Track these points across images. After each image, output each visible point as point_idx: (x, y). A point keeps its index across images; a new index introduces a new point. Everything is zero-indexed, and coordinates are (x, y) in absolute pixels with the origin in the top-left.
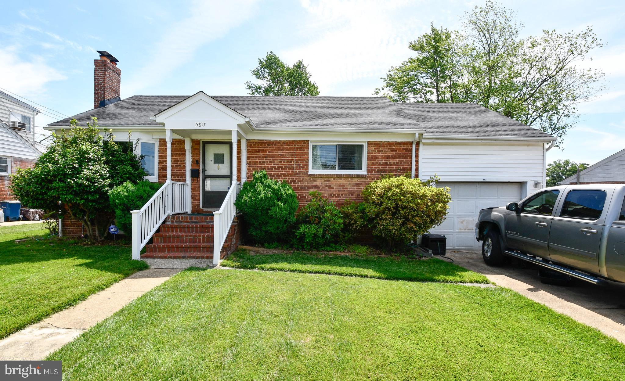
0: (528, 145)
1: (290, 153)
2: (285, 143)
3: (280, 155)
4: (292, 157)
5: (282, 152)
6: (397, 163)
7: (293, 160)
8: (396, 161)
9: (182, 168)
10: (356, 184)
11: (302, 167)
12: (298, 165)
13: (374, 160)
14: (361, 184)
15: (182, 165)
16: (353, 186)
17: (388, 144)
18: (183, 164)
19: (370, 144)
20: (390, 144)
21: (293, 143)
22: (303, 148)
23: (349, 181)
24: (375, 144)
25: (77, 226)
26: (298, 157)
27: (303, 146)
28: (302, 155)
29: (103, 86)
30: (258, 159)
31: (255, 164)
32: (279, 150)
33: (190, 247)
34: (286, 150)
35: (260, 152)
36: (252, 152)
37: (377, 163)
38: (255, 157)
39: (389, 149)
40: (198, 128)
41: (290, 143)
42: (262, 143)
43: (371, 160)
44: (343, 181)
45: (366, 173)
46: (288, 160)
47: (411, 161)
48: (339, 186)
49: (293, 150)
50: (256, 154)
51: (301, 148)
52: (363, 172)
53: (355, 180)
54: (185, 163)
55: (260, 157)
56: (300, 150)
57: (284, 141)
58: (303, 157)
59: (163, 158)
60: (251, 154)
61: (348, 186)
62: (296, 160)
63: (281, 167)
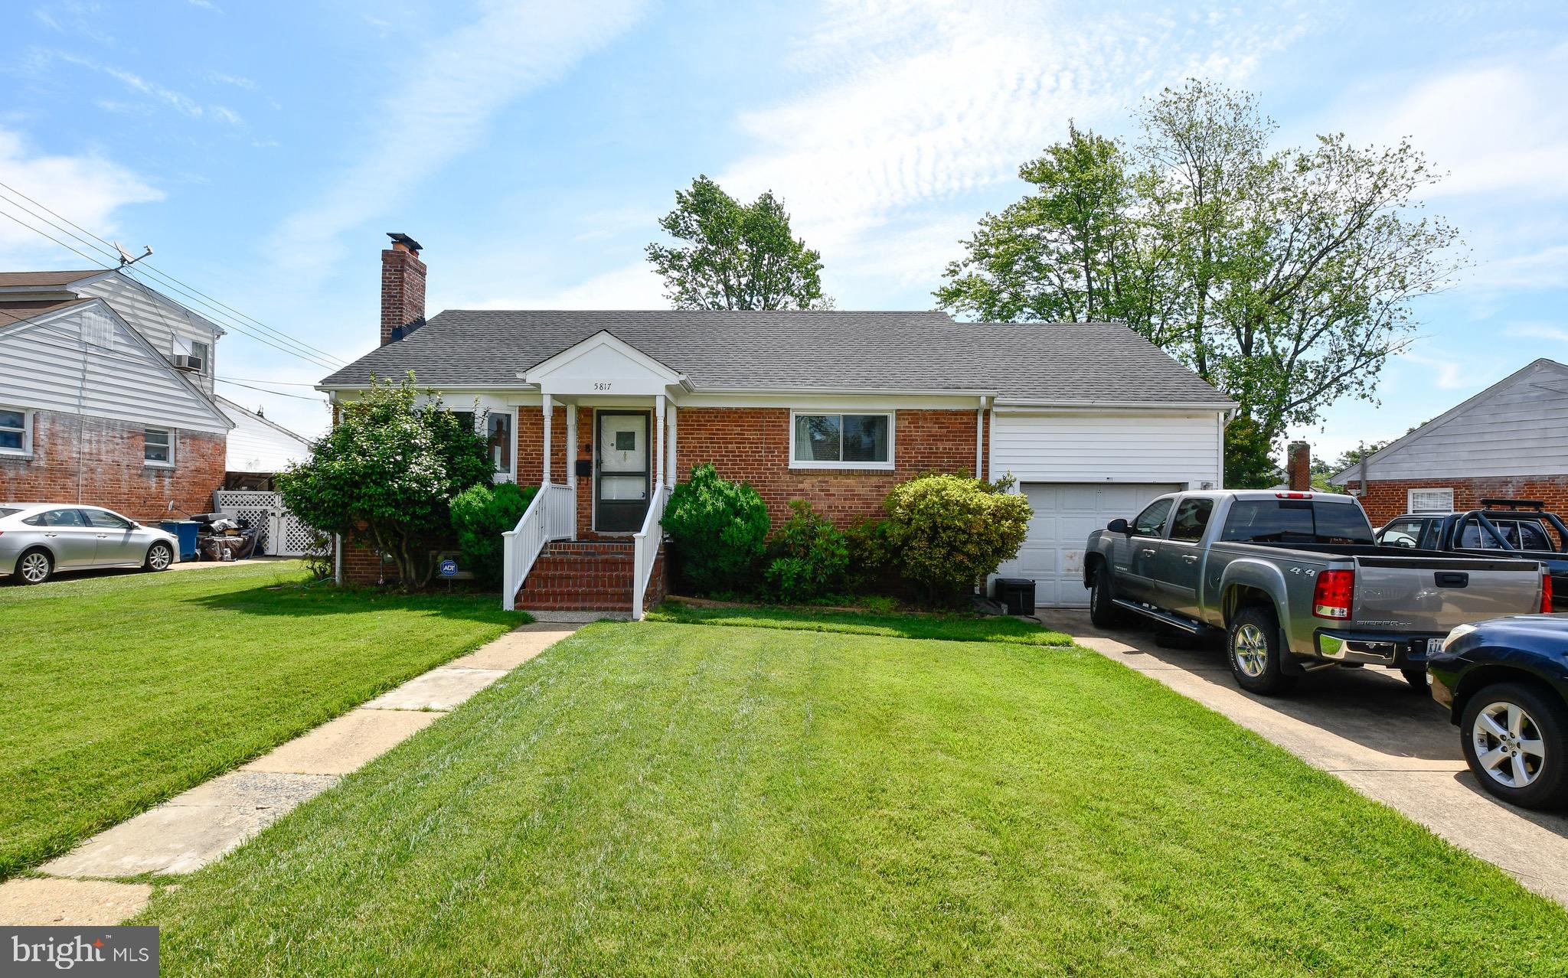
0: (1189, 417)
1: (756, 430)
2: (746, 413)
3: (738, 434)
4: (758, 439)
5: (741, 430)
6: (950, 449)
7: (761, 443)
8: (948, 445)
9: (561, 459)
10: (876, 487)
11: (776, 456)
12: (770, 452)
13: (907, 444)
14: (884, 487)
15: (560, 454)
16: (870, 491)
17: (934, 414)
18: (562, 451)
19: (900, 414)
20: (937, 415)
21: (760, 413)
22: (780, 422)
23: (862, 482)
24: (909, 414)
25: (368, 564)
26: (770, 439)
27: (778, 418)
28: (777, 435)
29: (398, 300)
30: (698, 443)
31: (691, 451)
32: (735, 426)
33: (591, 594)
34: (748, 426)
35: (700, 430)
36: (687, 429)
37: (914, 449)
38: (692, 438)
39: (935, 423)
40: (598, 392)
41: (755, 413)
42: (705, 413)
43: (902, 444)
44: (851, 482)
45: (893, 468)
46: (752, 443)
47: (976, 445)
48: (845, 491)
49: (761, 426)
50: (693, 434)
51: (776, 422)
52: (889, 465)
53: (874, 480)
54: (566, 450)
55: (701, 438)
56: (773, 426)
57: (745, 409)
58: (779, 439)
59: (526, 441)
60: (685, 434)
61: (860, 490)
62: (766, 443)
63: (738, 456)
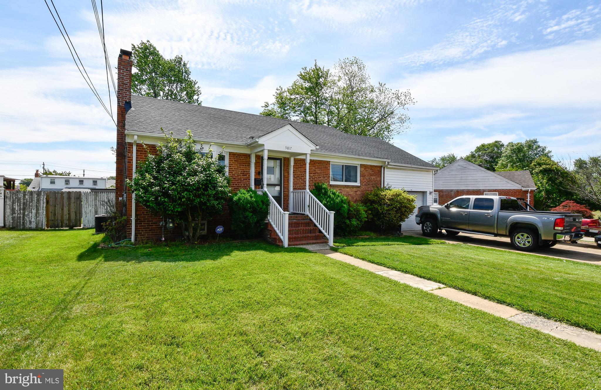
0: (427, 171)
1: (320, 169)
2: (316, 162)
3: (314, 170)
4: (320, 172)
5: (315, 169)
6: (375, 179)
7: (321, 174)
8: (374, 177)
9: (248, 177)
10: (355, 192)
11: (326, 179)
12: (324, 178)
13: (364, 177)
14: (357, 192)
16: (354, 193)
17: (371, 166)
18: (248, 174)
19: (362, 166)
20: (372, 167)
21: (321, 162)
22: (327, 166)
23: (351, 190)
24: (364, 166)
26: (324, 173)
27: (327, 165)
28: (327, 171)
30: (300, 173)
31: (298, 176)
32: (313, 167)
34: (317, 167)
35: (301, 168)
36: (297, 167)
37: (365, 178)
38: (299, 171)
39: (371, 170)
41: (320, 162)
42: (303, 161)
43: (362, 177)
44: (348, 190)
45: (360, 185)
46: (318, 174)
47: (381, 178)
48: (347, 193)
49: (321, 167)
50: (298, 169)
51: (326, 166)
52: (358, 184)
53: (355, 189)
54: (250, 174)
55: (301, 171)
56: (325, 168)
57: (316, 160)
58: (327, 173)
59: (232, 169)
60: (296, 169)
61: (351, 193)
62: (323, 174)
63: (314, 179)
